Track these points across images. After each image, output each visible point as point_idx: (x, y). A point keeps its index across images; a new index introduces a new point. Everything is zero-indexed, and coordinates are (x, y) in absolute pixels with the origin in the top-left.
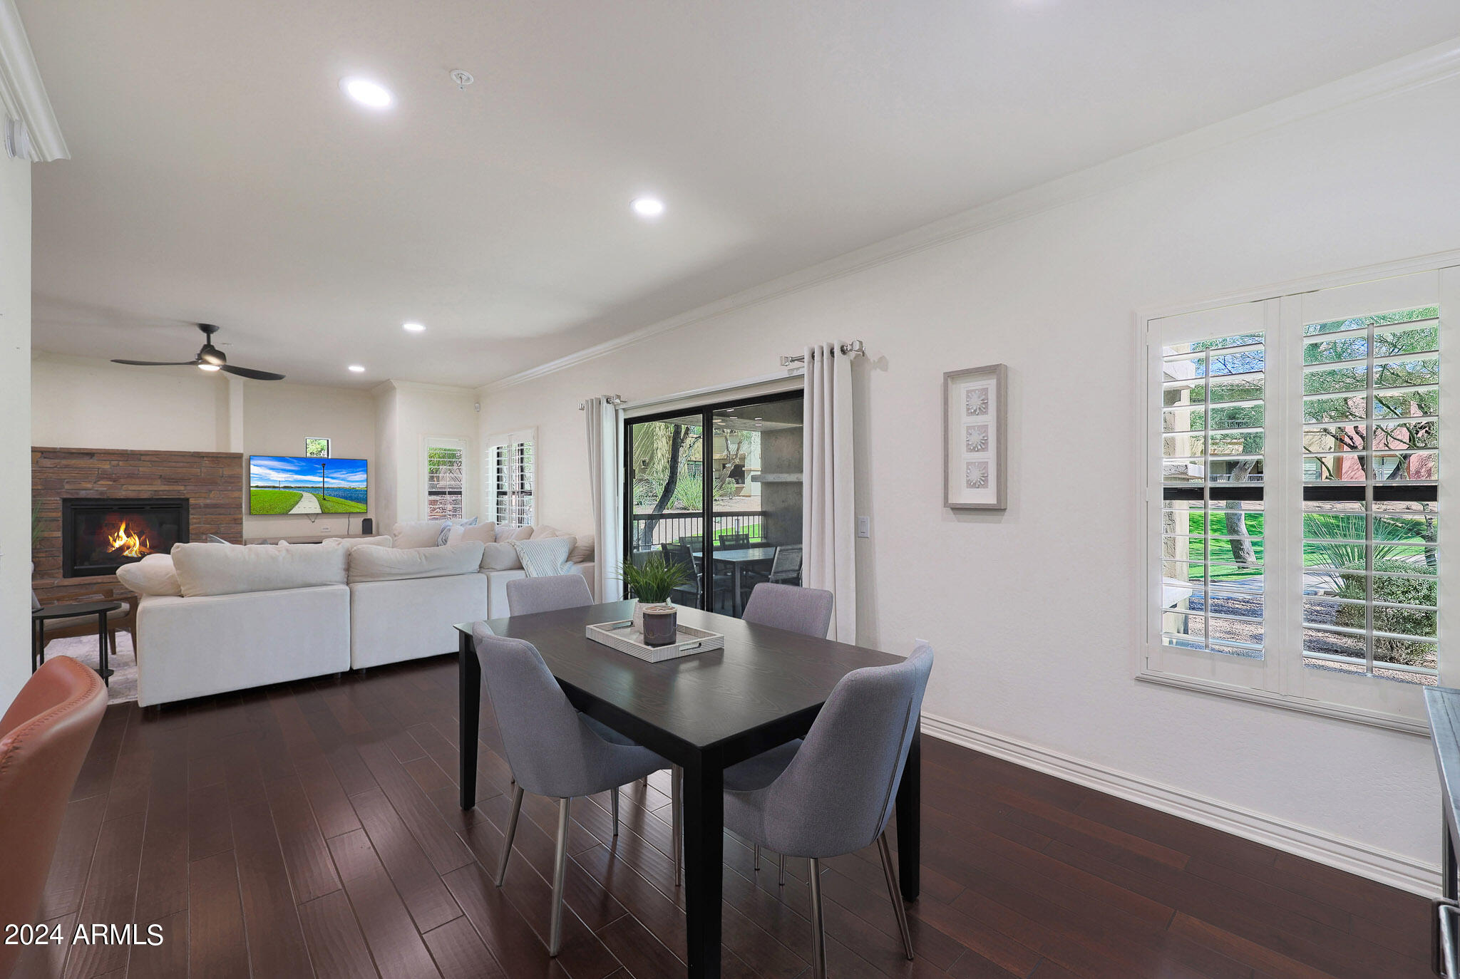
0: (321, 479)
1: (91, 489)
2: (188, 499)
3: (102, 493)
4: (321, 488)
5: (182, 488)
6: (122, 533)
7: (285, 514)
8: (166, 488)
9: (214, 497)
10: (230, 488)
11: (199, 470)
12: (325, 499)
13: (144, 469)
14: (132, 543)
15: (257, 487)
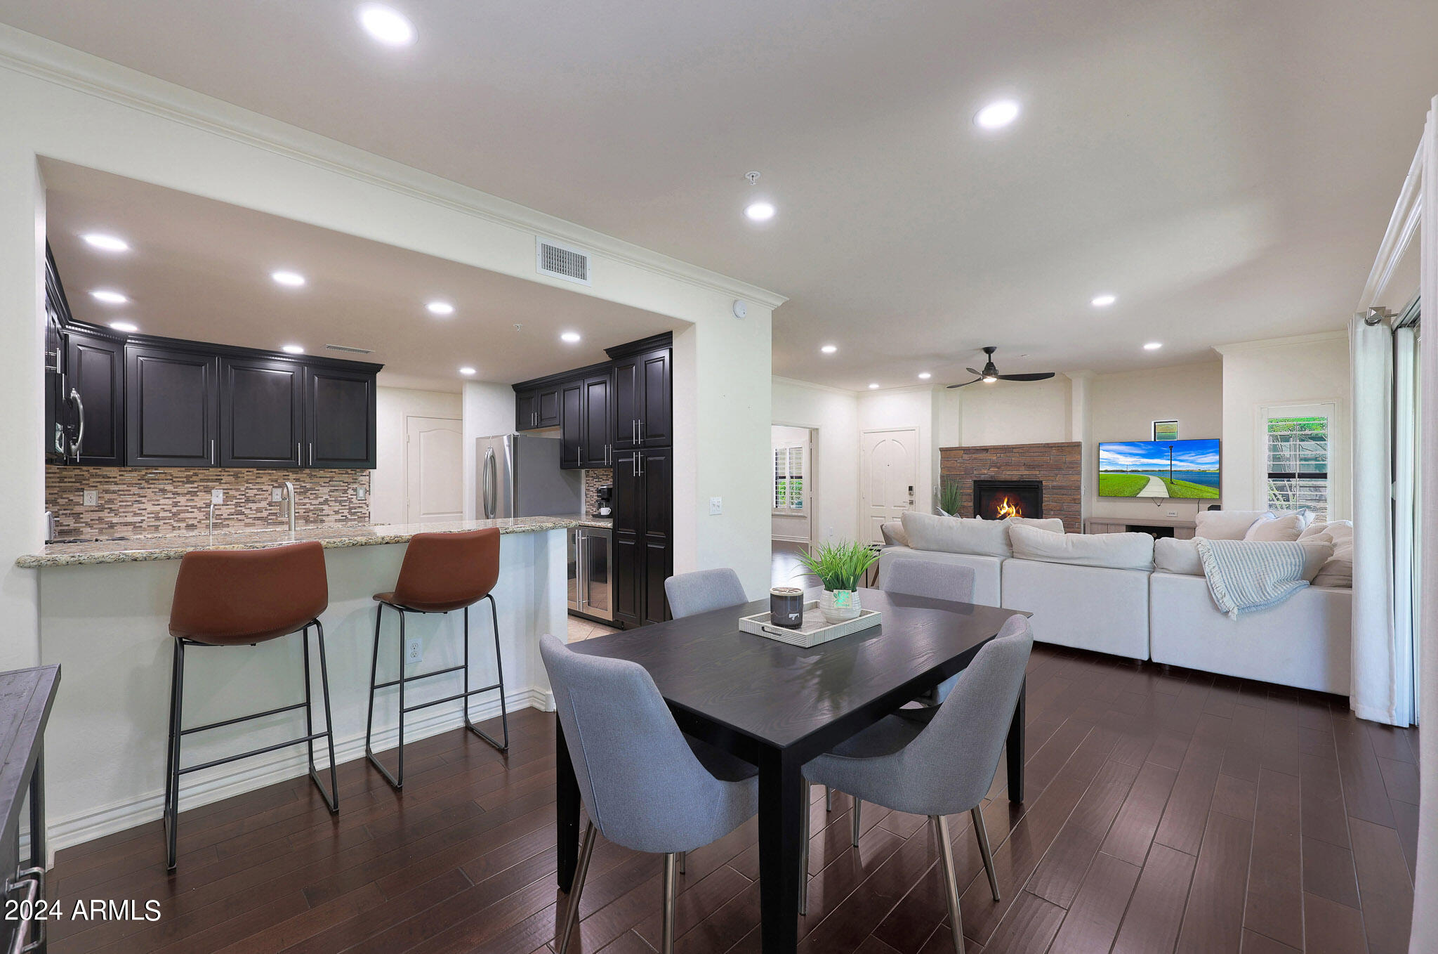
0: (1169, 462)
1: (987, 473)
2: (1041, 482)
3: (992, 477)
4: (1168, 471)
5: (1038, 473)
6: (1005, 505)
7: (1134, 497)
8: (1027, 472)
9: (1060, 481)
10: (1071, 472)
11: (1048, 458)
12: (1172, 483)
13: (1015, 459)
14: (1011, 511)
15: (1106, 471)
